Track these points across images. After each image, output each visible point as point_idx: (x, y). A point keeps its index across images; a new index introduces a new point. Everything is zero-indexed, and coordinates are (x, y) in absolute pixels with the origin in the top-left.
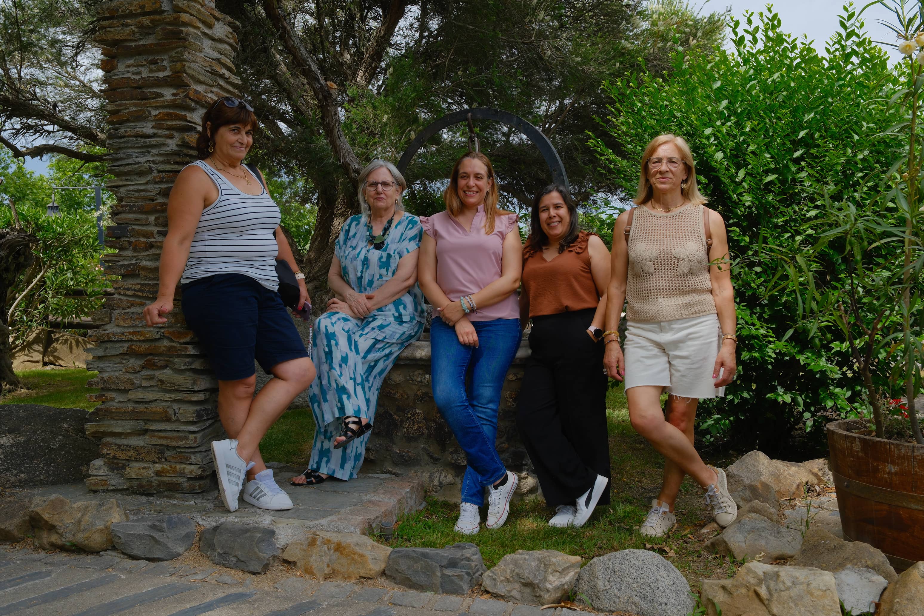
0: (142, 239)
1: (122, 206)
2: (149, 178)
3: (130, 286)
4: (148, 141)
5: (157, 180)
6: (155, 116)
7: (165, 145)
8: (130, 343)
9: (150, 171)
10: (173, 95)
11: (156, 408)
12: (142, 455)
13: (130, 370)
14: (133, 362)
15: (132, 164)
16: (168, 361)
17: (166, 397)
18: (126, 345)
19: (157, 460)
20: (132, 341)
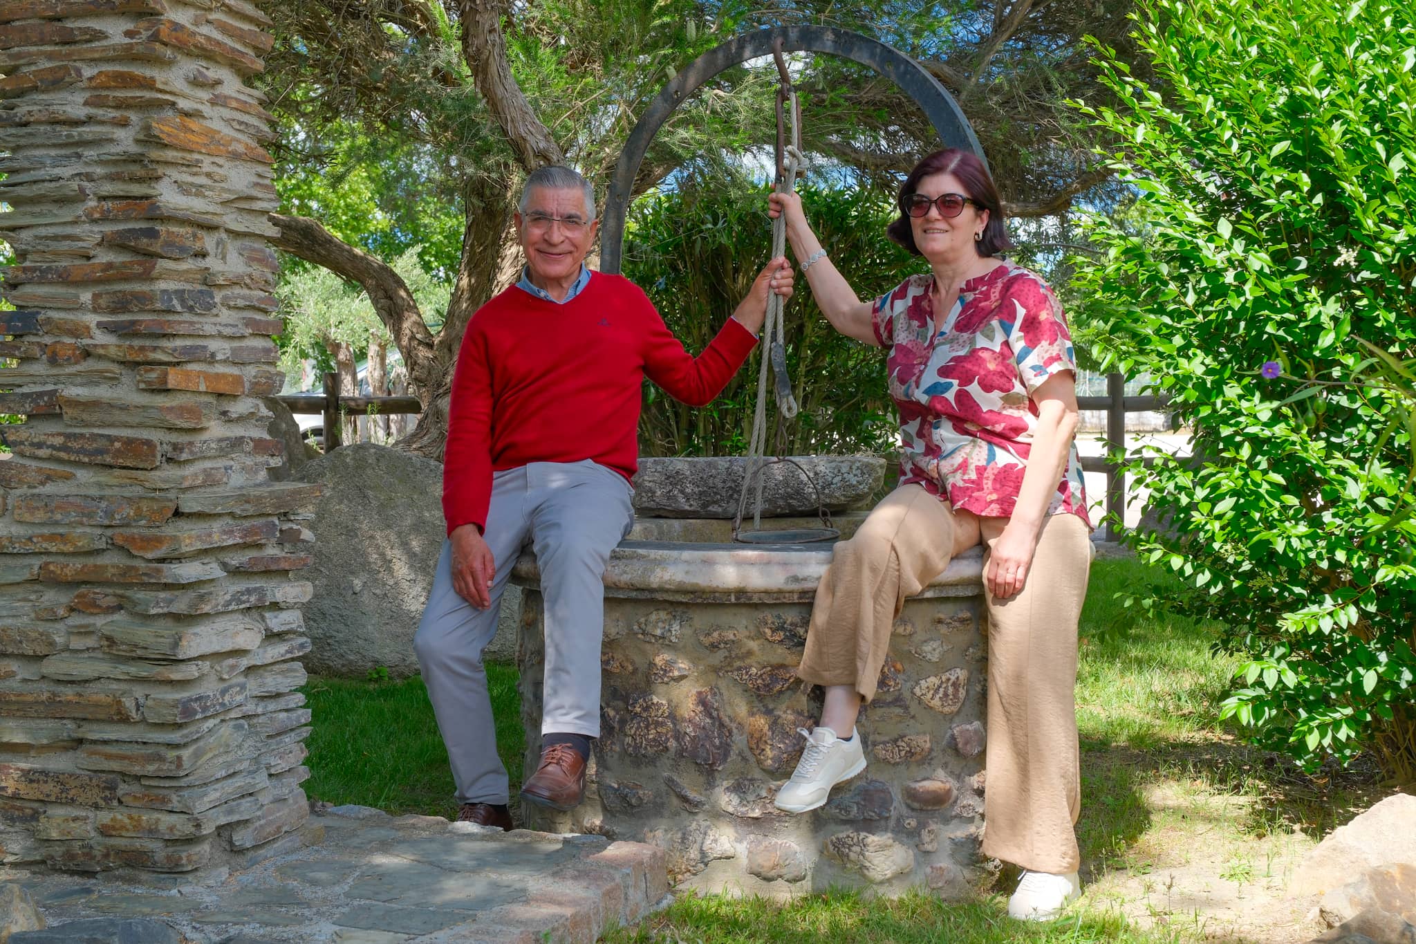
0: (68, 340)
1: (25, 270)
2: (79, 210)
3: (43, 438)
4: (75, 132)
5: (97, 216)
6: (90, 79)
7: (111, 140)
8: (45, 559)
9: (81, 196)
10: (129, 34)
11: (98, 694)
12: (73, 792)
13: (45, 615)
14: (52, 598)
15: (43, 181)
16: (122, 596)
17: (121, 670)
18: (36, 562)
19: (102, 803)
20: (48, 553)
